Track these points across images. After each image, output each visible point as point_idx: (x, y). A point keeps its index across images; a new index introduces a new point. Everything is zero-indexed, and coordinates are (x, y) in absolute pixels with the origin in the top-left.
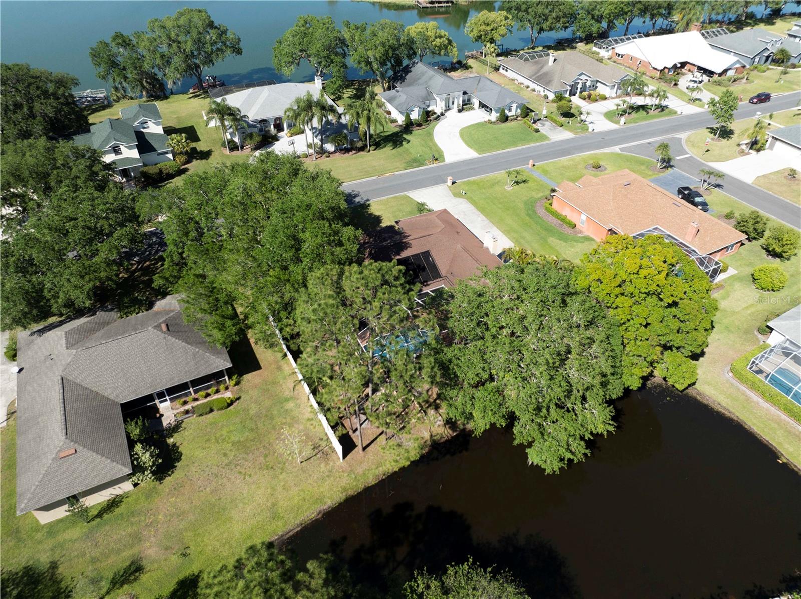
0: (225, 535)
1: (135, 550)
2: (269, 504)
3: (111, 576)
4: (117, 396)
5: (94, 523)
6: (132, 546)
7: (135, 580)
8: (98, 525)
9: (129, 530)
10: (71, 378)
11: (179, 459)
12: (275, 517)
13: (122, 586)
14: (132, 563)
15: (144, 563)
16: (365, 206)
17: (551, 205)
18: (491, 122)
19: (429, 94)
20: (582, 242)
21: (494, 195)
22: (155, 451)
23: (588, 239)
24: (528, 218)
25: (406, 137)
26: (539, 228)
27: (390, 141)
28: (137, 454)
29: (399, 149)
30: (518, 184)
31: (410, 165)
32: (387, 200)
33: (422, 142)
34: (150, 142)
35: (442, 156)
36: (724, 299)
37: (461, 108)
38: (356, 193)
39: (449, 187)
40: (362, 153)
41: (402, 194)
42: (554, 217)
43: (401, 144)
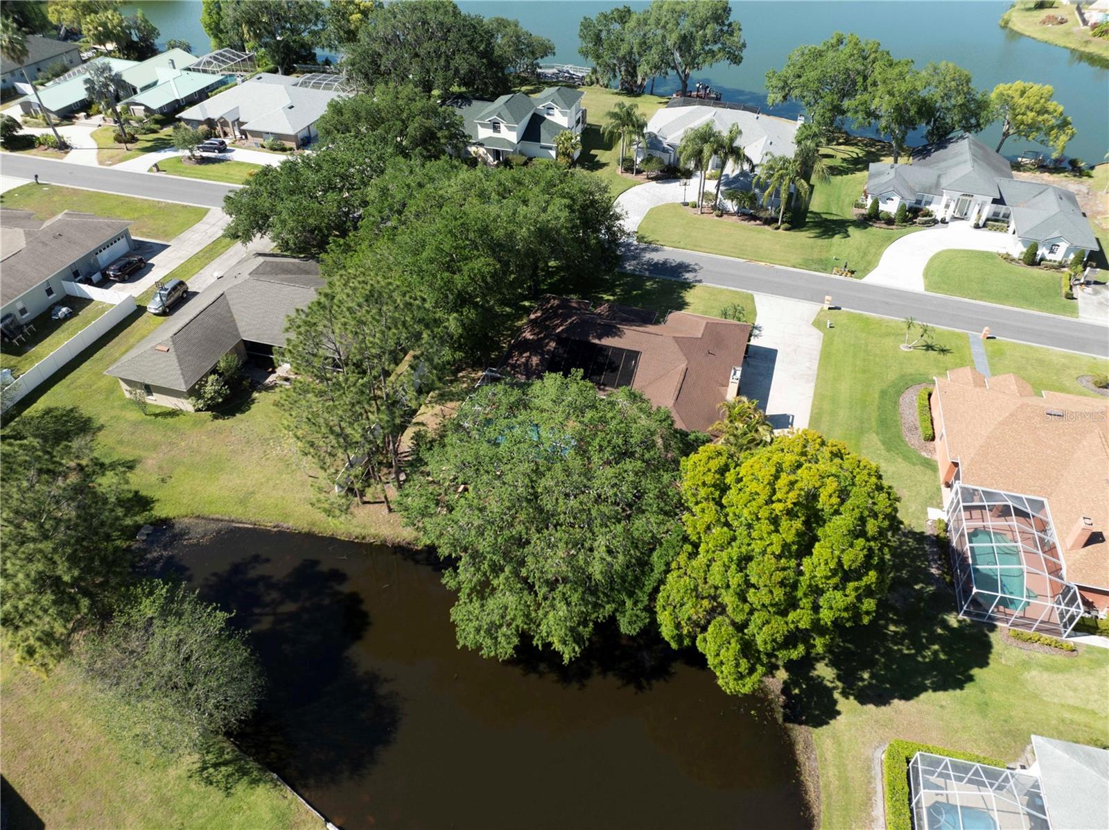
0: (200, 488)
1: (143, 454)
2: (251, 490)
4: (244, 332)
5: (149, 418)
6: (147, 450)
8: (150, 421)
9: (159, 437)
10: (228, 297)
11: (243, 412)
12: (243, 502)
14: (134, 461)
15: (138, 466)
16: (687, 286)
17: (930, 395)
18: (1008, 258)
19: (937, 185)
20: (914, 464)
21: (869, 347)
22: (226, 390)
23: (930, 465)
24: (876, 396)
25: (851, 230)
26: (875, 415)
27: (821, 227)
28: (207, 382)
29: (820, 242)
30: (927, 350)
31: (807, 264)
32: (721, 291)
33: (864, 245)
34: (542, 129)
35: (866, 271)
36: (1046, 668)
37: (981, 223)
38: (697, 267)
39: (822, 310)
40: (766, 227)
41: (750, 292)
42: (917, 414)
43: (832, 236)
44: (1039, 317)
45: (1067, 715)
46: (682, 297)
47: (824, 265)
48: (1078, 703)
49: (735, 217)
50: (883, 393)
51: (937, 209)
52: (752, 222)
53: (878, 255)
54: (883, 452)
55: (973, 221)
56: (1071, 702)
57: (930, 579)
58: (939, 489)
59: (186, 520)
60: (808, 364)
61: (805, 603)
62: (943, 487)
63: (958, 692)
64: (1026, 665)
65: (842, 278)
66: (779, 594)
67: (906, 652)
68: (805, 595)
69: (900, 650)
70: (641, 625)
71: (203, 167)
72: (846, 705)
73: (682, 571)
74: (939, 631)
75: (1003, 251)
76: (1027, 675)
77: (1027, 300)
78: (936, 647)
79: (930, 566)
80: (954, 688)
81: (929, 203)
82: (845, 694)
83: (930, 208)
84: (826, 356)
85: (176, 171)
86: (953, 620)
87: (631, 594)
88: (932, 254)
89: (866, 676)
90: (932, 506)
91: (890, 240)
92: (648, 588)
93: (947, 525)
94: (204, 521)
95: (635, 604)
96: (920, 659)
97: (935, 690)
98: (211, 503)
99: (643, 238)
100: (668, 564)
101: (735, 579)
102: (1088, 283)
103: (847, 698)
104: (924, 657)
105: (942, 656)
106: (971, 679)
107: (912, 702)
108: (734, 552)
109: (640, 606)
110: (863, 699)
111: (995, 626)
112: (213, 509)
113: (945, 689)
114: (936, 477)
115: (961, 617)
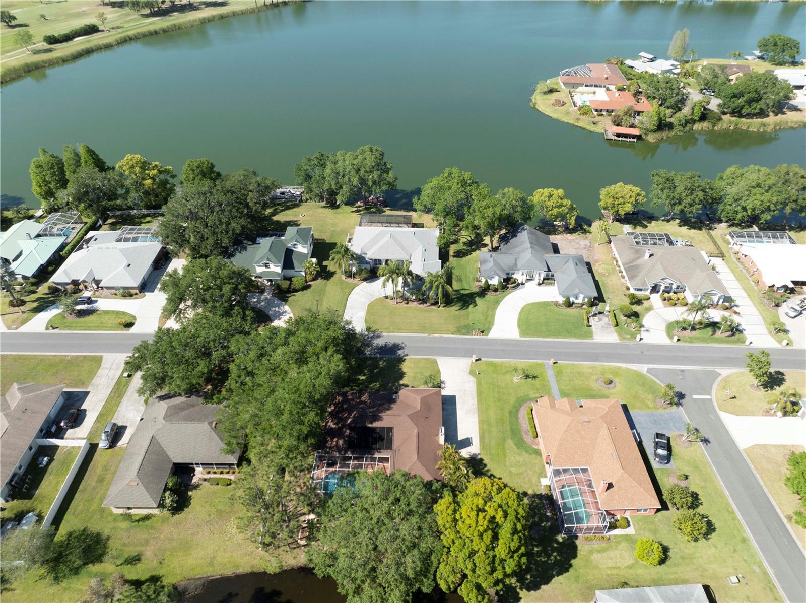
0: (183, 562)
1: (143, 549)
2: (212, 556)
3: (127, 557)
4: (174, 458)
5: (134, 524)
6: (143, 545)
7: (135, 564)
8: (136, 526)
9: (146, 536)
10: (157, 438)
11: (187, 507)
12: (211, 564)
13: (128, 564)
14: (138, 555)
15: (142, 558)
16: (401, 360)
17: (532, 410)
18: (556, 304)
19: (516, 265)
20: (531, 454)
21: (499, 383)
22: (176, 497)
23: (538, 453)
24: (507, 415)
25: (477, 299)
26: (508, 428)
27: (462, 301)
28: (165, 497)
29: (463, 312)
30: (526, 379)
31: (459, 331)
32: (419, 360)
33: (485, 310)
34: (293, 260)
35: (489, 329)
36: (599, 551)
37: (541, 282)
38: (403, 345)
39: (472, 363)
40: (433, 307)
41: (434, 357)
42: (528, 422)
43: (468, 307)
44: (576, 343)
45: (609, 572)
46: (401, 369)
47: (467, 329)
48: (613, 565)
49: (415, 303)
50: (510, 412)
51: (519, 277)
52: (425, 305)
53: (493, 316)
54: (516, 450)
55: (536, 281)
56: (611, 565)
57: (547, 519)
58: (544, 466)
59: (183, 583)
60: (472, 402)
61: (499, 568)
62: (545, 464)
63: (567, 573)
64: (591, 552)
65: (478, 337)
66: (489, 569)
67: (543, 560)
68: (499, 565)
69: (541, 560)
70: (432, 588)
71: (82, 320)
72: (523, 594)
73: (445, 562)
74: (555, 545)
75: (554, 300)
76: (592, 557)
77: (569, 333)
78: (555, 554)
79: (546, 512)
80: (565, 573)
81: (514, 274)
82: (521, 589)
83: (514, 276)
84: (480, 393)
85: (66, 327)
86: (560, 538)
87: (425, 576)
88: (519, 310)
89: (529, 577)
90: (542, 477)
91: (497, 303)
92: (432, 572)
93: (550, 487)
94: (192, 581)
95: (428, 580)
96: (550, 562)
97: (558, 576)
98: (193, 569)
99: (370, 328)
100: (439, 560)
101: (470, 566)
102: (595, 315)
103: (522, 590)
104: (551, 560)
105: (558, 558)
106: (571, 566)
107: (549, 585)
108: (467, 551)
109: (430, 580)
110: (529, 590)
111: (577, 536)
112: (195, 572)
113: (562, 574)
114: (542, 459)
115: (563, 536)
